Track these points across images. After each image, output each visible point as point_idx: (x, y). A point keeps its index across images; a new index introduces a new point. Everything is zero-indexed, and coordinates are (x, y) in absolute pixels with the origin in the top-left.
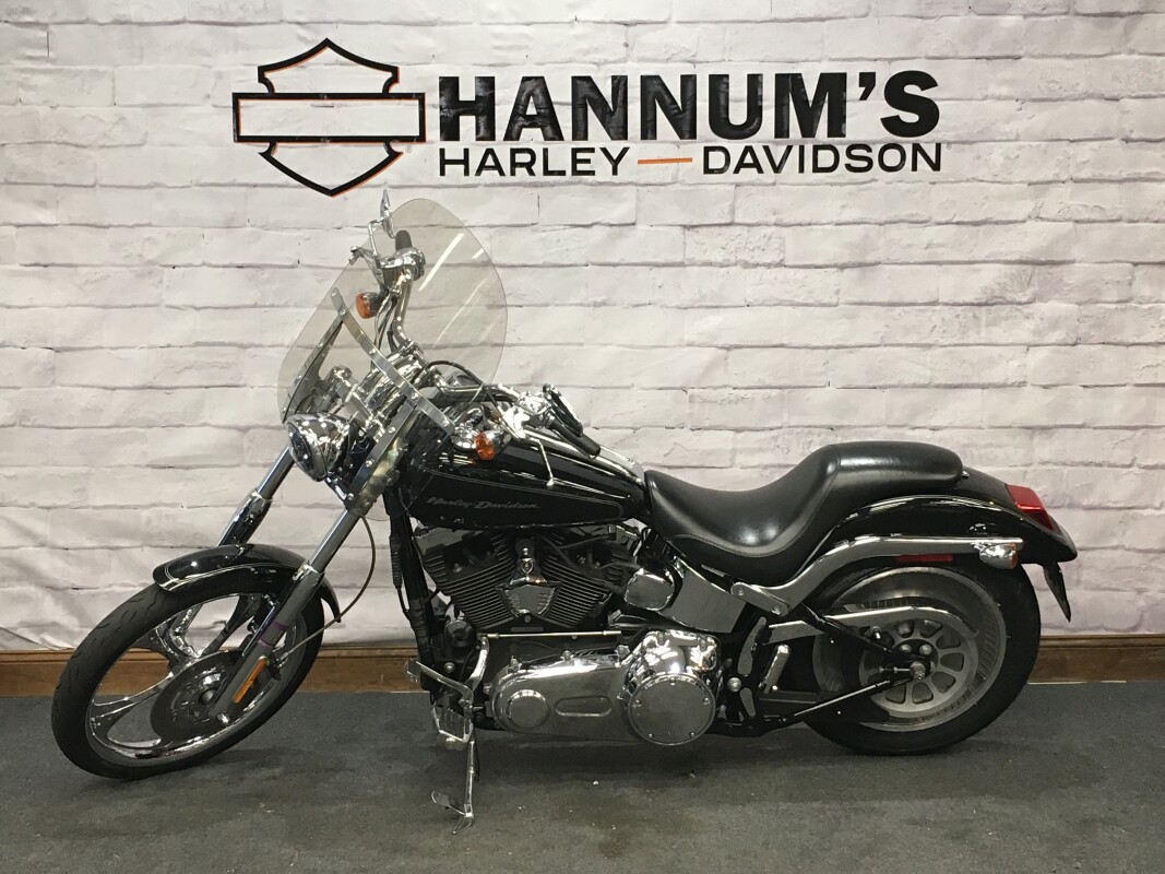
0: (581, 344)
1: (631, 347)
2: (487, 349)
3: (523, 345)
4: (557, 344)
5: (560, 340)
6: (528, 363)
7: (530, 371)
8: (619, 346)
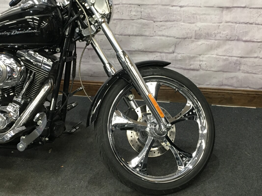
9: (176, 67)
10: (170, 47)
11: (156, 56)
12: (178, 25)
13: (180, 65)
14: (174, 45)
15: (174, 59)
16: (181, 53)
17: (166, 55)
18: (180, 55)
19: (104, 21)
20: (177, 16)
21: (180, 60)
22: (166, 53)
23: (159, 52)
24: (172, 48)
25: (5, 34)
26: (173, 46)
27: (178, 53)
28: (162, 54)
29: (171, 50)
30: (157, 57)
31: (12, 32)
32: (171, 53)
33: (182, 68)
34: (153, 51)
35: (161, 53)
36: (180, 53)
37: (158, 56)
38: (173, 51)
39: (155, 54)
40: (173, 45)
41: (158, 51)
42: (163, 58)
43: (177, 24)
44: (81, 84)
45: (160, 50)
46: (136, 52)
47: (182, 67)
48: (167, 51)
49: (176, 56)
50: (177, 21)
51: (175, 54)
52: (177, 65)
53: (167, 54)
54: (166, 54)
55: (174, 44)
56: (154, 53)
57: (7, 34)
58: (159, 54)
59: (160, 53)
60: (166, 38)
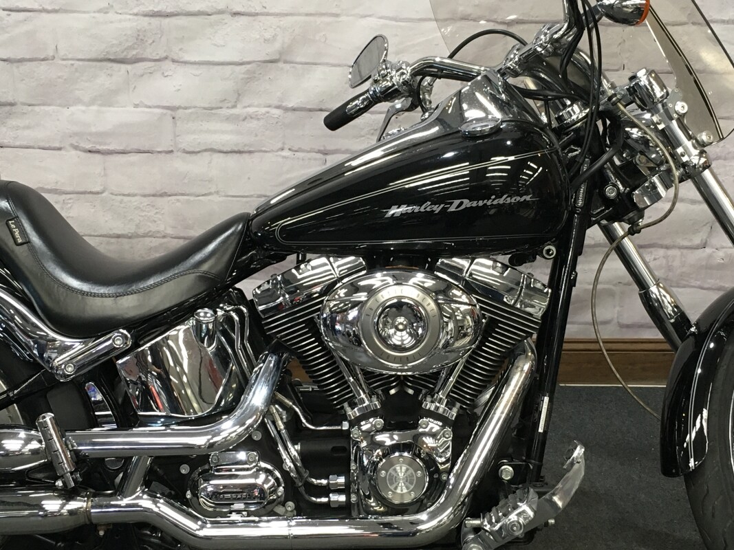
0: (337, 15)
1: (395, 19)
2: (227, 17)
3: (268, 14)
4: (307, 15)
5: (312, 10)
6: (275, 37)
7: (277, 45)
8: (381, 18)
9: (706, 286)
10: (696, 232)
11: (653, 257)
12: (728, 168)
13: (718, 281)
14: (708, 225)
15: (704, 263)
16: (726, 248)
17: (682, 253)
18: (721, 254)
19: (705, 162)
20: (727, 146)
21: (721, 267)
22: (681, 248)
23: (662, 247)
24: (701, 234)
25: (428, 209)
26: (705, 228)
27: (718, 246)
28: (671, 252)
29: (697, 240)
30: (655, 259)
31: (451, 203)
32: (697, 248)
33: (724, 287)
34: (646, 243)
35: (667, 247)
36: (723, 248)
37: (658, 257)
38: (704, 241)
39: (651, 252)
40: (705, 225)
41: (660, 242)
42: (673, 261)
43: (725, 166)
44: (601, 350)
45: (667, 242)
46: (595, 249)
47: (723, 285)
48: (686, 243)
49: (710, 256)
50: (725, 159)
51: (708, 250)
52: (709, 281)
53: (685, 251)
54: (682, 250)
55: (707, 223)
56: (650, 250)
57: (434, 209)
58: (661, 252)
59: (665, 250)
60: (690, 205)
